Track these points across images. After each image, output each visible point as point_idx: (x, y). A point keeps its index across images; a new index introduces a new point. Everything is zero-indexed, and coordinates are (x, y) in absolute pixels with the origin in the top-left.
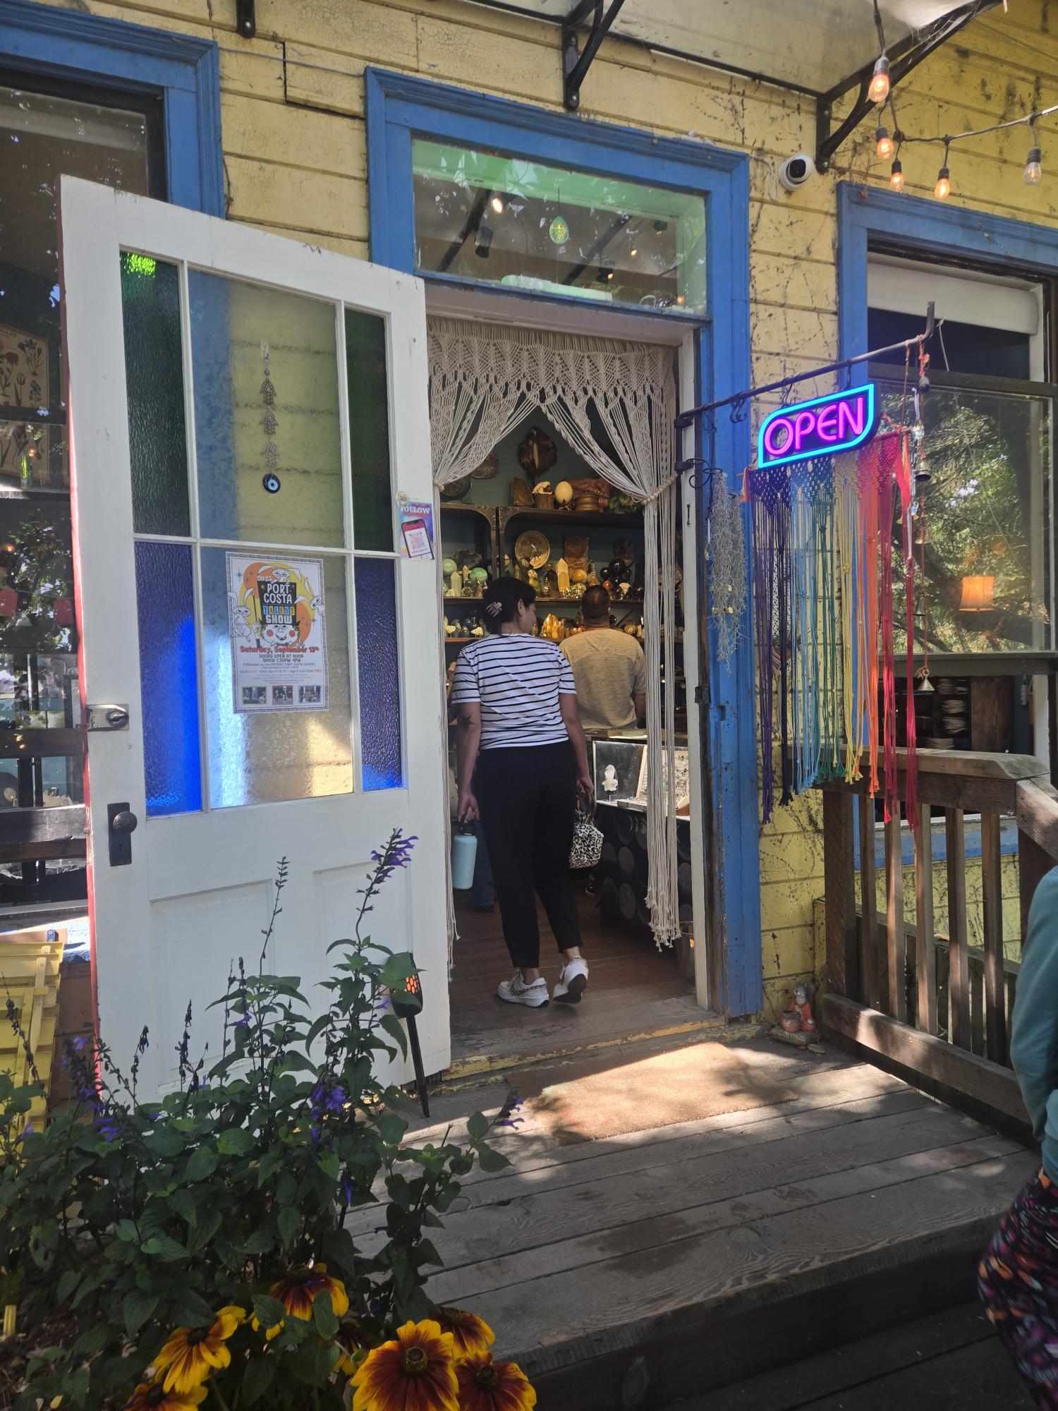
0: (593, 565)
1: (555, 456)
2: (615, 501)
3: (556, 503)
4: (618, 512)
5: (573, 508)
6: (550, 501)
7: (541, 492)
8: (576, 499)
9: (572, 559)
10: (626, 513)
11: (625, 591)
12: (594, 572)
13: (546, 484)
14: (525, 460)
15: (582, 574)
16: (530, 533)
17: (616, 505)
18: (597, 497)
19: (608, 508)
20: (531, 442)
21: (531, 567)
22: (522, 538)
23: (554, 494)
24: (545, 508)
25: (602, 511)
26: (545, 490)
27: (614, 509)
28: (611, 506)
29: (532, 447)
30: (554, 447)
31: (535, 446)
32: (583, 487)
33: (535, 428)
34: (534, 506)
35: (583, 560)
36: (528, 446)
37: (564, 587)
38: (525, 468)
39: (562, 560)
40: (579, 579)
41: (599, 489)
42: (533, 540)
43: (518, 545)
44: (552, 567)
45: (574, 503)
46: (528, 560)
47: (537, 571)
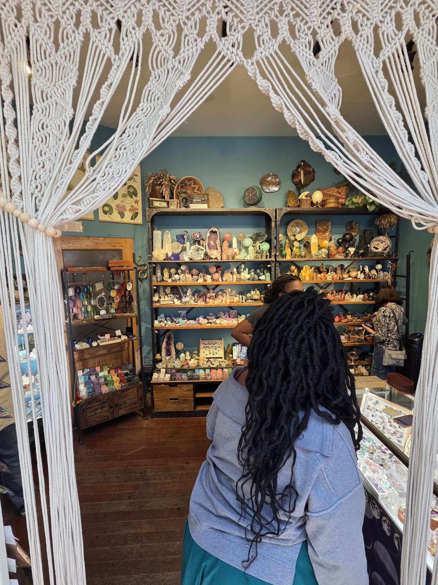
0: (333, 237)
1: (314, 177)
2: (349, 200)
3: (312, 204)
4: (350, 207)
5: (323, 206)
6: (309, 202)
7: (304, 198)
8: (325, 201)
9: (321, 234)
10: (356, 207)
11: (352, 253)
12: (333, 241)
13: (306, 193)
14: (296, 180)
15: (326, 243)
16: (296, 221)
17: (350, 202)
18: (338, 198)
19: (345, 204)
20: (299, 170)
21: (296, 240)
22: (292, 224)
23: (311, 198)
24: (306, 207)
25: (340, 206)
26: (306, 196)
27: (348, 205)
28: (347, 203)
29: (300, 173)
30: (314, 171)
31: (302, 172)
32: (330, 193)
33: (303, 161)
34: (299, 206)
35: (327, 234)
36: (298, 172)
37: (314, 251)
38: (296, 185)
39: (314, 235)
40: (324, 246)
41: (340, 193)
42: (297, 225)
43: (289, 227)
44: (308, 239)
45: (324, 203)
46: (294, 236)
47: (299, 241)
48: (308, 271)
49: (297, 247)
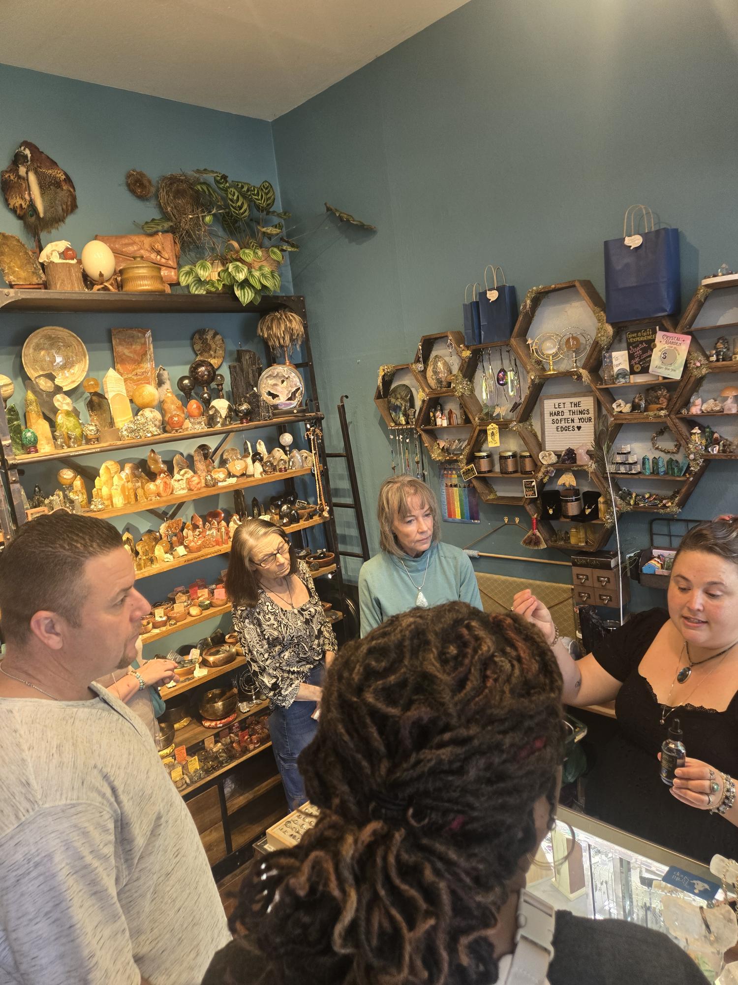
0: (165, 375)
1: (74, 199)
2: (188, 273)
3: (87, 280)
4: (194, 291)
5: (120, 286)
6: (76, 275)
7: (56, 259)
8: (121, 272)
9: (130, 367)
10: (209, 292)
11: (224, 413)
12: (167, 386)
13: (62, 245)
14: (16, 201)
15: (150, 391)
16: (47, 330)
17: (191, 279)
18: (158, 266)
19: (178, 284)
20: (22, 170)
21: (58, 389)
22: (34, 339)
23: (80, 262)
24: (68, 288)
25: (168, 290)
26: (64, 255)
27: (188, 286)
28: (184, 281)
29: (27, 180)
30: (68, 180)
31: (32, 178)
32: (132, 249)
33: (27, 144)
34: (46, 285)
35: (148, 366)
36: (19, 177)
37: (123, 418)
38: (20, 217)
39: (111, 372)
40: (146, 400)
41: (158, 253)
42: (53, 343)
43: (28, 351)
44: (97, 384)
45: (120, 277)
46: (51, 377)
47: (69, 394)
48: (116, 479)
49: (68, 413)
